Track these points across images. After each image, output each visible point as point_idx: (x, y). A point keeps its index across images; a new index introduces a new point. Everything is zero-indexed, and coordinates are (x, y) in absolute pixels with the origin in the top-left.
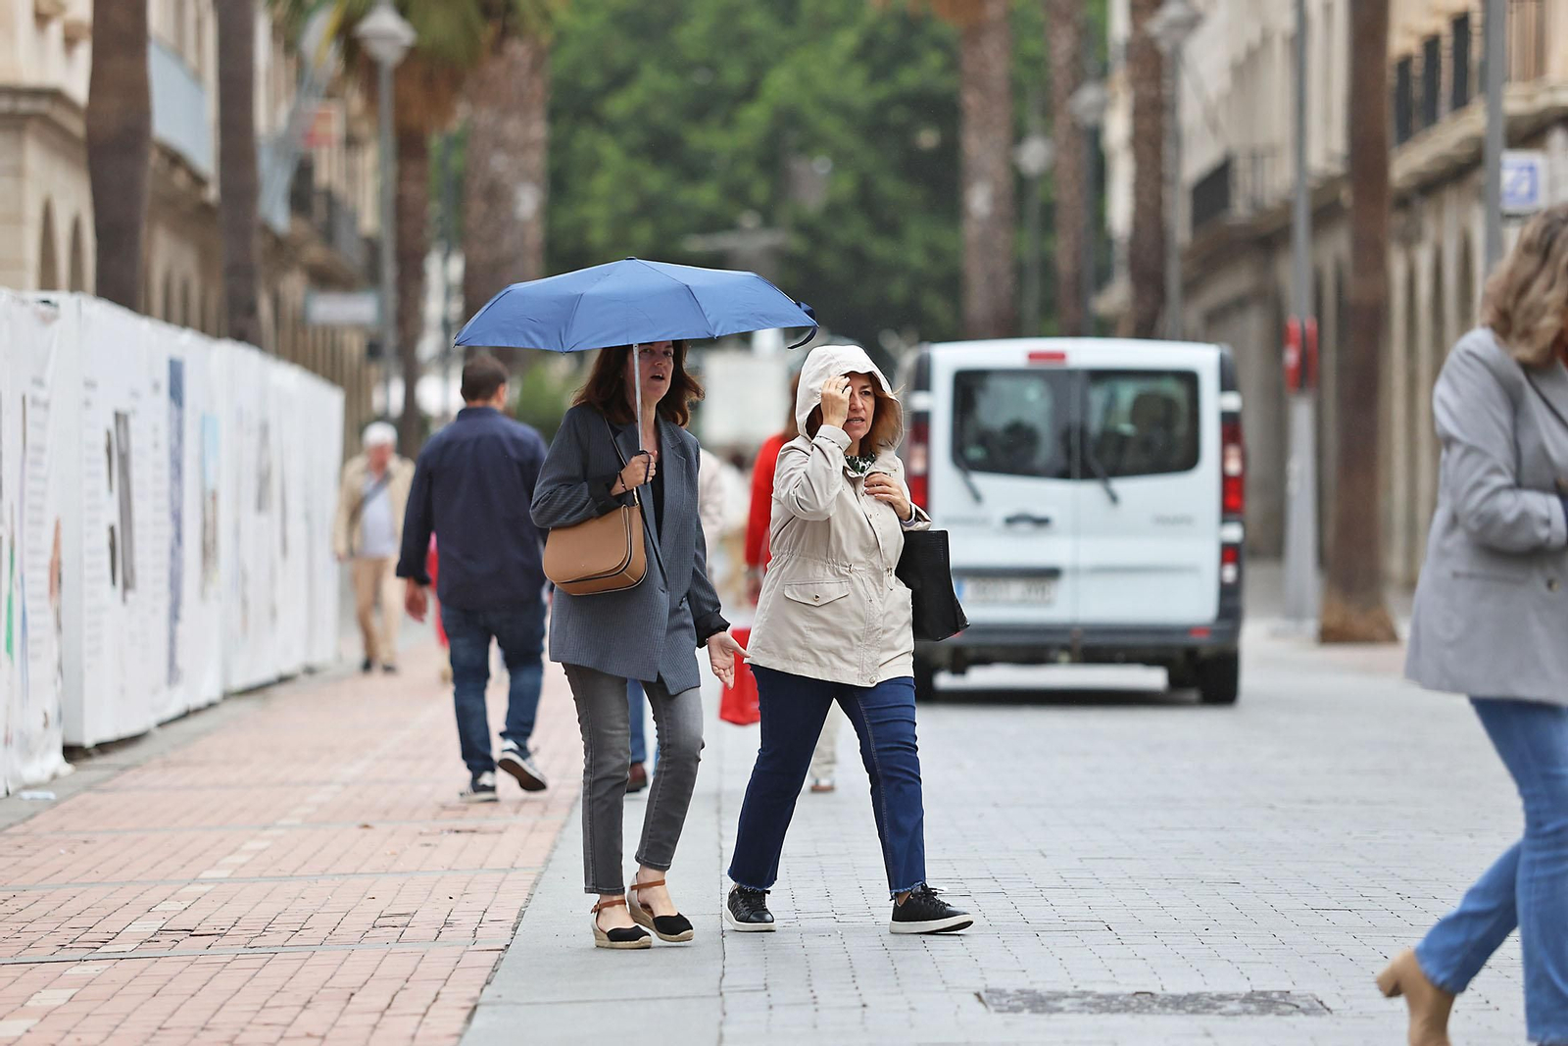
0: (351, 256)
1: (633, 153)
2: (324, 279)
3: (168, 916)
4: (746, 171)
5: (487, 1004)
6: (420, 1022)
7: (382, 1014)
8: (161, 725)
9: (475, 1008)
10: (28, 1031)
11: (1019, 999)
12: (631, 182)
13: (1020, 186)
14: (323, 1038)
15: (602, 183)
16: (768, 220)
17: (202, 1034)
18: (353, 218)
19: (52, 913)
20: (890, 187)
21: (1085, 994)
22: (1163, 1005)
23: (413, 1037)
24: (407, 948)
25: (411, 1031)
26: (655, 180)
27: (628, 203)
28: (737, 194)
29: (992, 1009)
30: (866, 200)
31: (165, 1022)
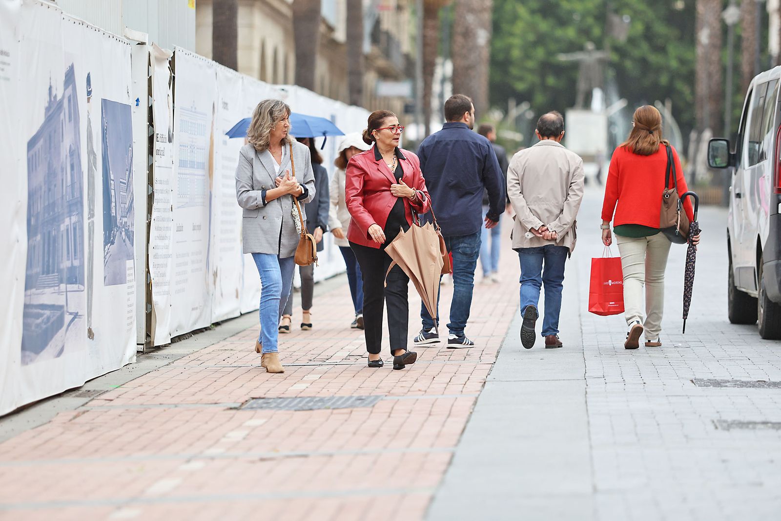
0: (398, 63)
1: (533, 12)
2: (385, 75)
3: (351, 351)
4: (590, 21)
5: (489, 381)
6: (463, 387)
7: (448, 384)
8: (326, 279)
9: (485, 383)
10: (307, 387)
11: (709, 382)
12: (532, 27)
13: (725, 29)
14: (426, 391)
15: (519, 27)
16: (599, 46)
17: (376, 389)
18: (398, 45)
19: (302, 349)
20: (660, 28)
21: (737, 381)
22: (769, 385)
23: (462, 391)
24: (453, 362)
25: (461, 390)
26: (544, 26)
27: (531, 37)
28: (585, 32)
29: (697, 385)
30: (648, 35)
31: (360, 385)
